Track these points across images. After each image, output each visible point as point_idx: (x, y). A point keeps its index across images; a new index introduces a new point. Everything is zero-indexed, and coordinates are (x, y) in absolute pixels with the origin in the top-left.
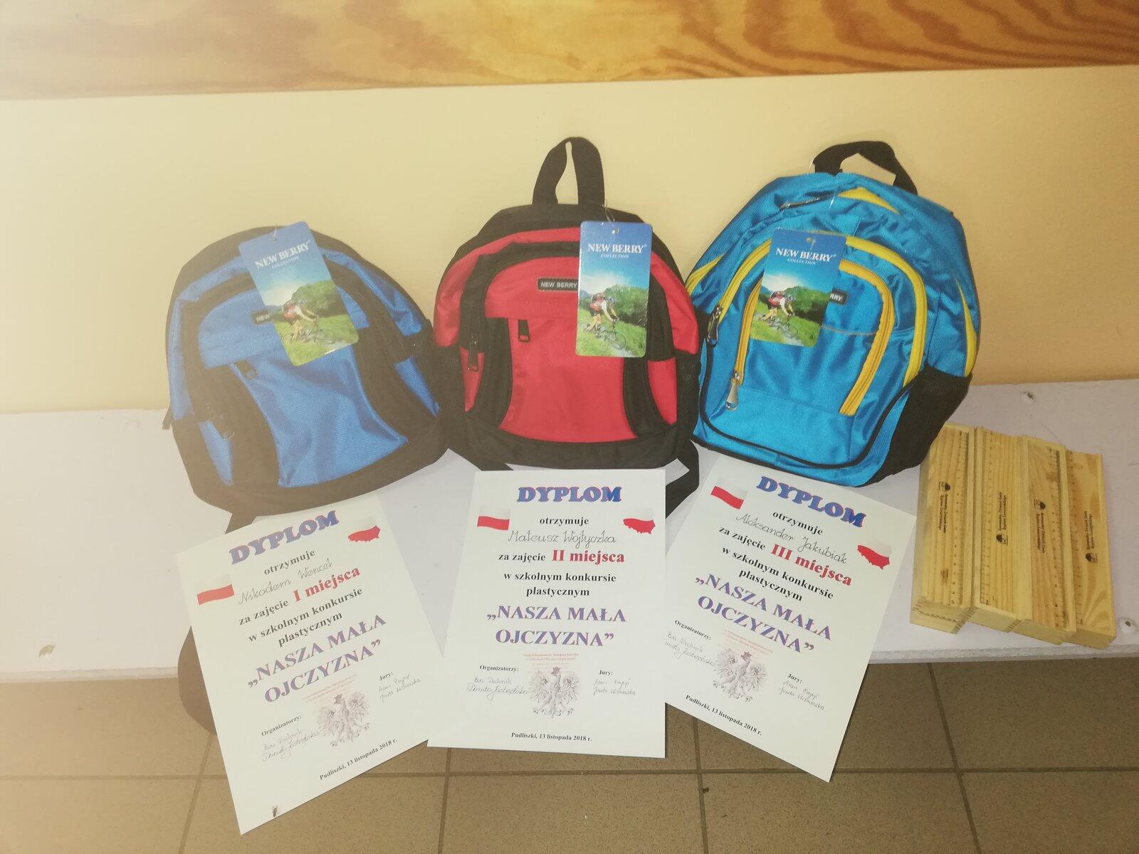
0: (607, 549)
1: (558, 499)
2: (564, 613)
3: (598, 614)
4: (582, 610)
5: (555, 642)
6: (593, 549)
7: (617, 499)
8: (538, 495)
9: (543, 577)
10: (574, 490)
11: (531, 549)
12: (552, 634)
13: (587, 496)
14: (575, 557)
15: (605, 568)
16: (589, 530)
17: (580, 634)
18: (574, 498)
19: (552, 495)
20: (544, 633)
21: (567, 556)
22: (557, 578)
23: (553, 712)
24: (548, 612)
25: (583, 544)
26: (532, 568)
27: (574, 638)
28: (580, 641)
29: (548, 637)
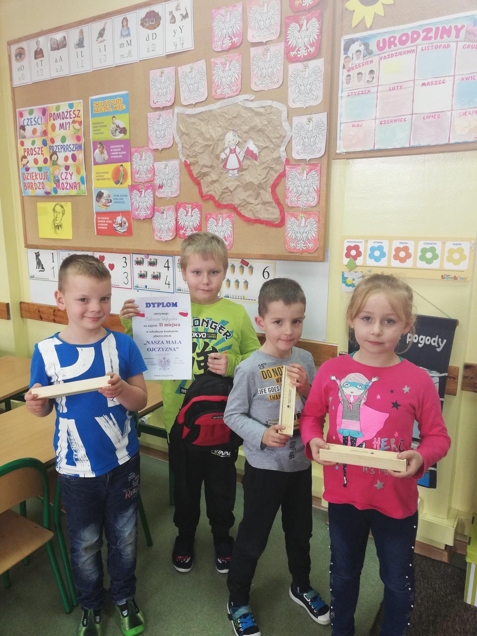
0: (175, 322)
1: (158, 306)
2: (165, 342)
3: (174, 342)
4: (169, 341)
5: (163, 351)
6: (171, 323)
7: (176, 306)
8: (152, 305)
9: (158, 332)
10: (163, 303)
11: (153, 323)
12: (162, 348)
13: (167, 305)
14: (166, 325)
15: (175, 328)
16: (169, 316)
17: (169, 348)
18: (163, 306)
19: (156, 305)
20: (160, 348)
21: (164, 325)
22: (162, 332)
23: (164, 369)
24: (160, 342)
25: (168, 321)
26: (154, 329)
28: (170, 350)
29: (161, 349)
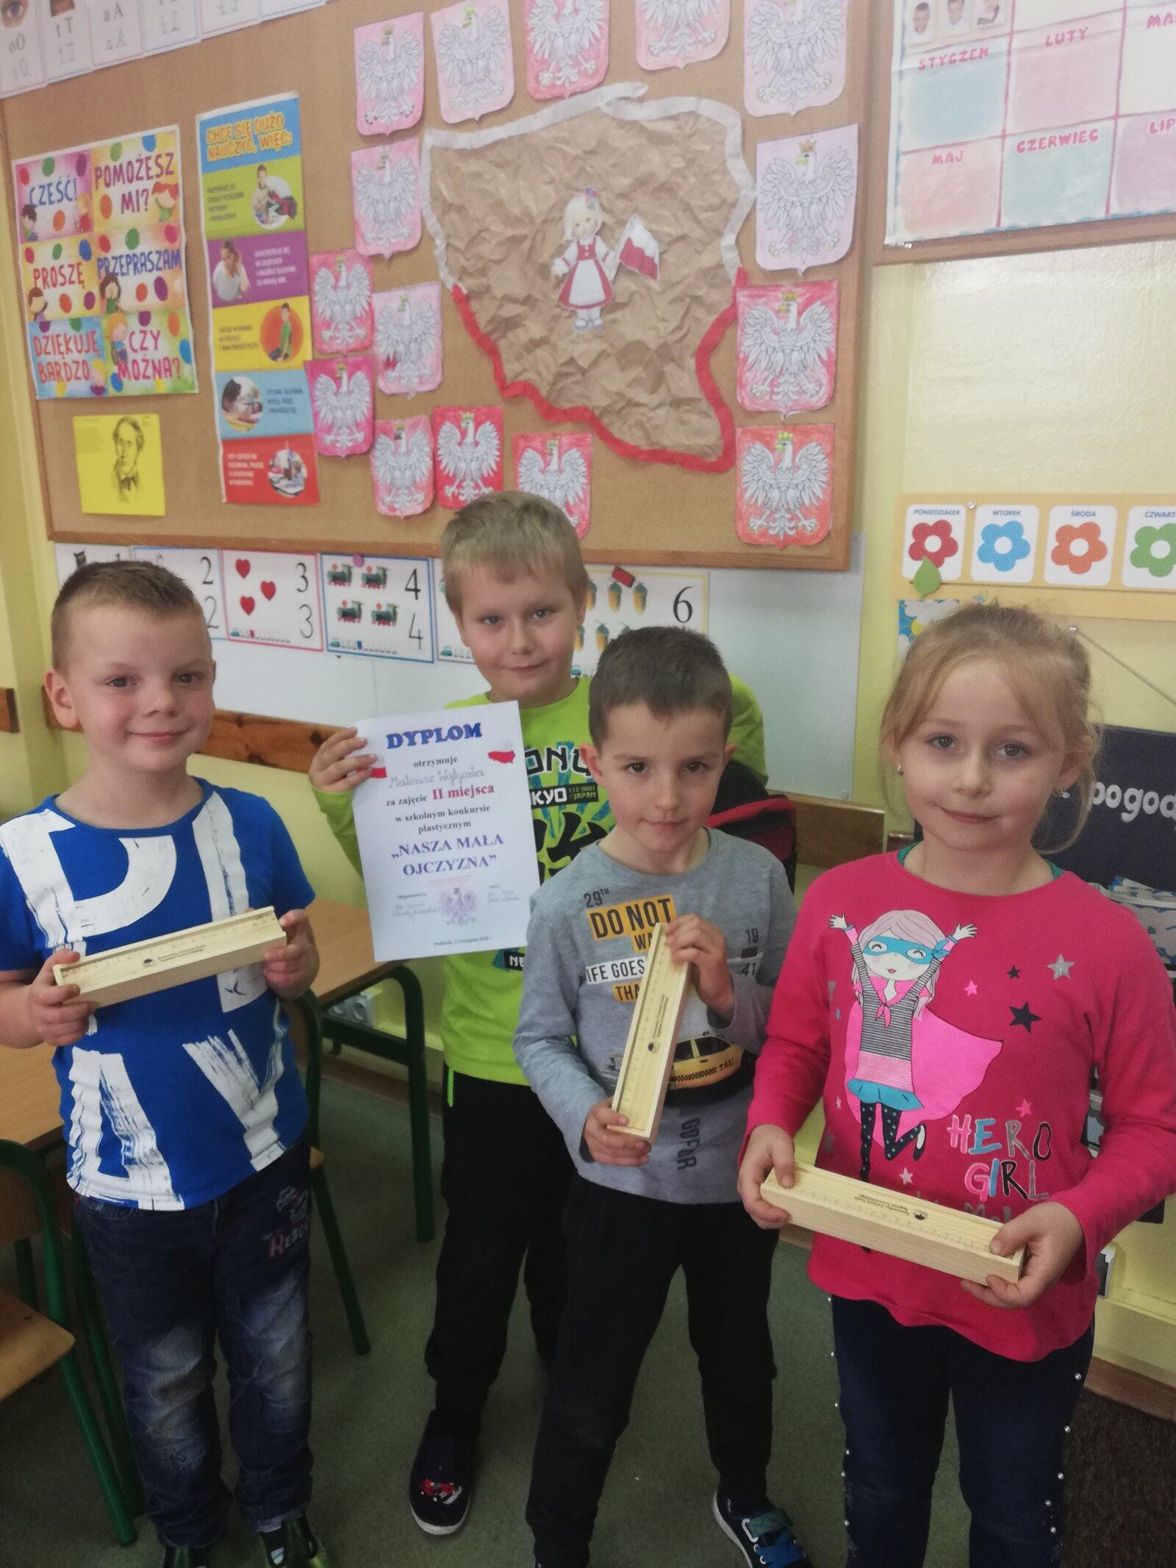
0: (479, 782)
1: (425, 741)
2: (453, 843)
3: (481, 841)
4: (467, 840)
5: (451, 868)
6: (466, 785)
7: (479, 735)
8: (406, 740)
9: (429, 816)
10: (438, 731)
11: (413, 791)
12: (448, 862)
13: (451, 735)
14: (452, 794)
15: (480, 800)
16: (460, 767)
17: (470, 860)
18: (439, 739)
19: (418, 738)
20: (441, 863)
21: (445, 794)
22: (442, 814)
23: (461, 922)
24: (440, 845)
25: (457, 781)
26: (419, 808)
27: (466, 863)
28: (471, 865)
29: (445, 865)
